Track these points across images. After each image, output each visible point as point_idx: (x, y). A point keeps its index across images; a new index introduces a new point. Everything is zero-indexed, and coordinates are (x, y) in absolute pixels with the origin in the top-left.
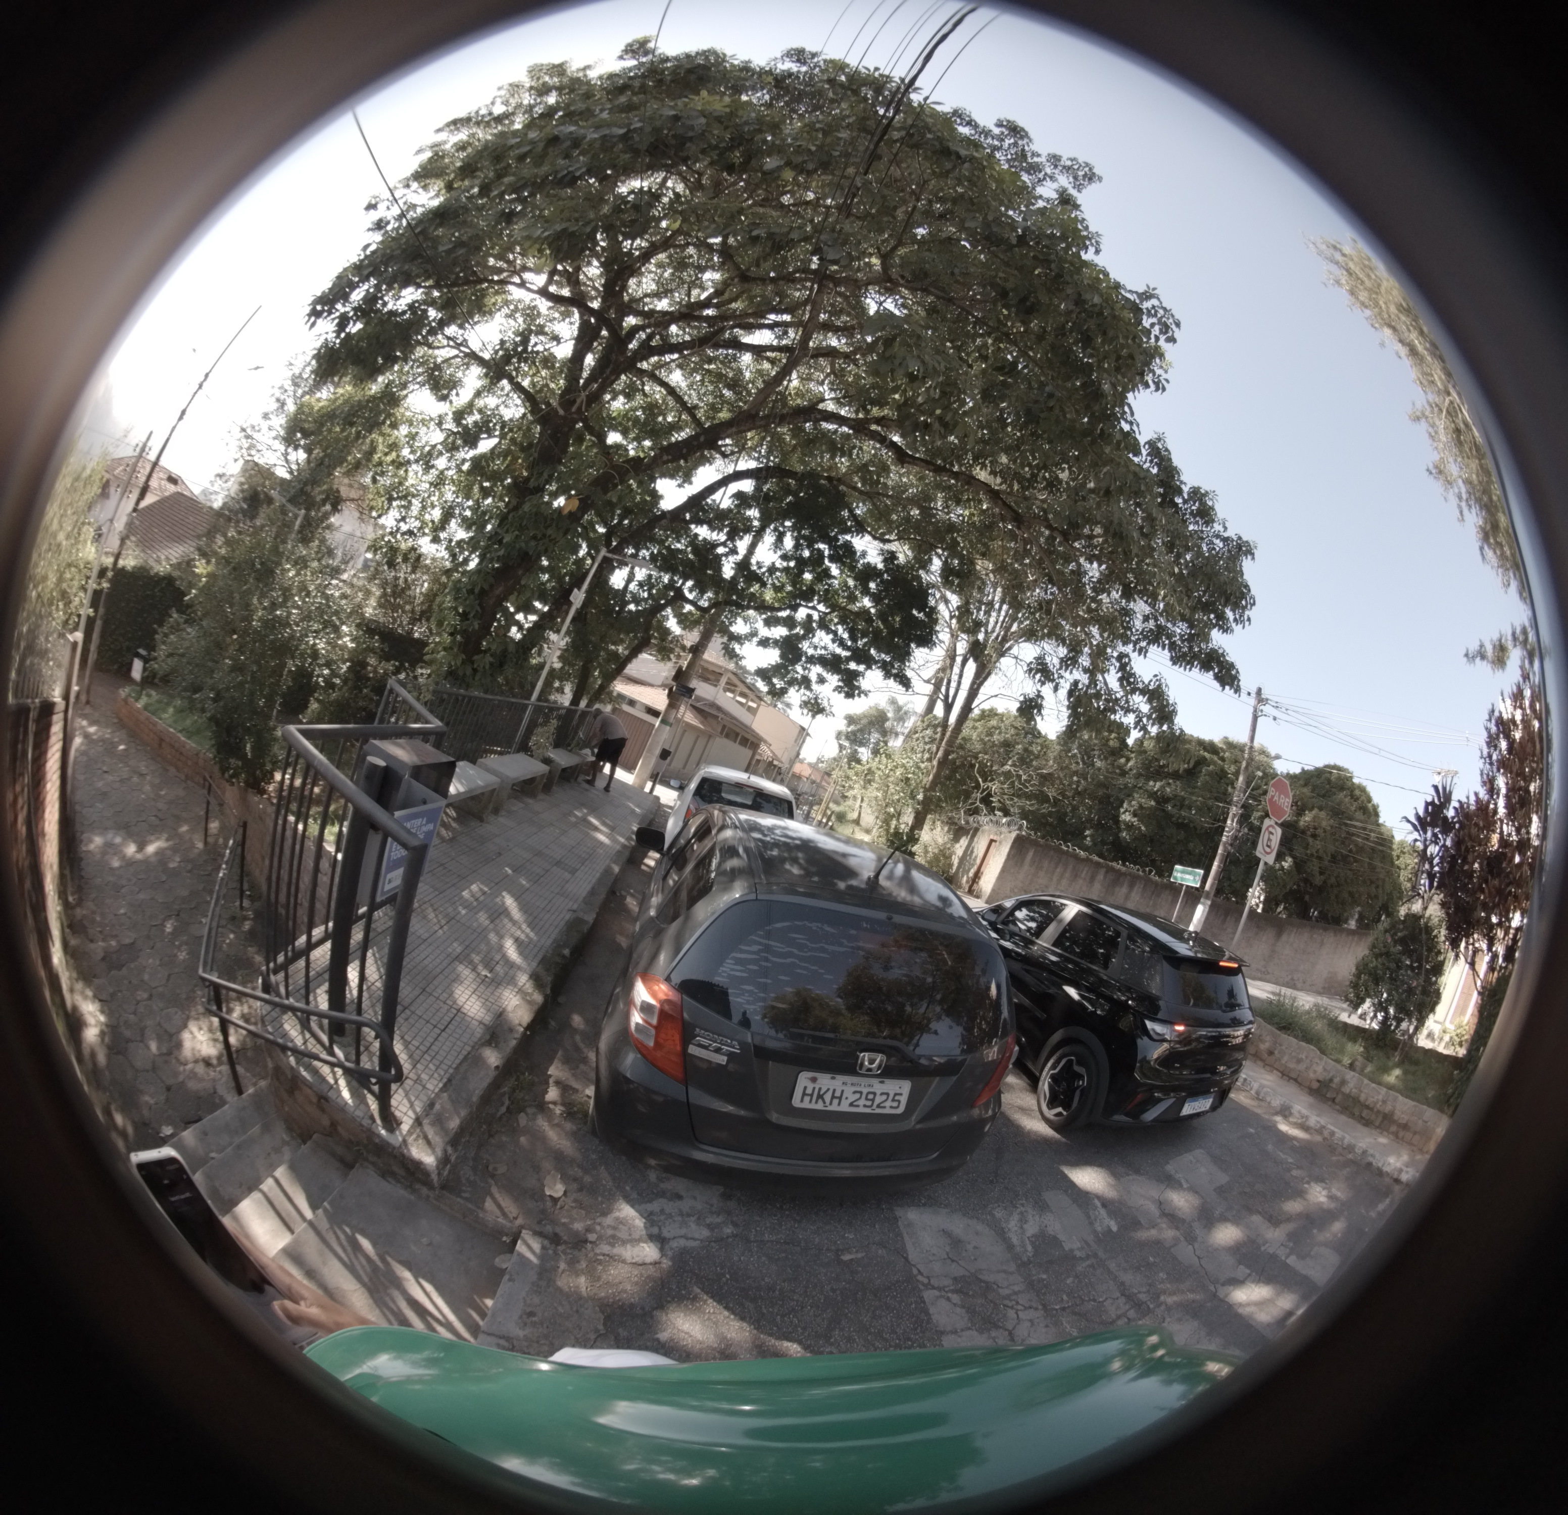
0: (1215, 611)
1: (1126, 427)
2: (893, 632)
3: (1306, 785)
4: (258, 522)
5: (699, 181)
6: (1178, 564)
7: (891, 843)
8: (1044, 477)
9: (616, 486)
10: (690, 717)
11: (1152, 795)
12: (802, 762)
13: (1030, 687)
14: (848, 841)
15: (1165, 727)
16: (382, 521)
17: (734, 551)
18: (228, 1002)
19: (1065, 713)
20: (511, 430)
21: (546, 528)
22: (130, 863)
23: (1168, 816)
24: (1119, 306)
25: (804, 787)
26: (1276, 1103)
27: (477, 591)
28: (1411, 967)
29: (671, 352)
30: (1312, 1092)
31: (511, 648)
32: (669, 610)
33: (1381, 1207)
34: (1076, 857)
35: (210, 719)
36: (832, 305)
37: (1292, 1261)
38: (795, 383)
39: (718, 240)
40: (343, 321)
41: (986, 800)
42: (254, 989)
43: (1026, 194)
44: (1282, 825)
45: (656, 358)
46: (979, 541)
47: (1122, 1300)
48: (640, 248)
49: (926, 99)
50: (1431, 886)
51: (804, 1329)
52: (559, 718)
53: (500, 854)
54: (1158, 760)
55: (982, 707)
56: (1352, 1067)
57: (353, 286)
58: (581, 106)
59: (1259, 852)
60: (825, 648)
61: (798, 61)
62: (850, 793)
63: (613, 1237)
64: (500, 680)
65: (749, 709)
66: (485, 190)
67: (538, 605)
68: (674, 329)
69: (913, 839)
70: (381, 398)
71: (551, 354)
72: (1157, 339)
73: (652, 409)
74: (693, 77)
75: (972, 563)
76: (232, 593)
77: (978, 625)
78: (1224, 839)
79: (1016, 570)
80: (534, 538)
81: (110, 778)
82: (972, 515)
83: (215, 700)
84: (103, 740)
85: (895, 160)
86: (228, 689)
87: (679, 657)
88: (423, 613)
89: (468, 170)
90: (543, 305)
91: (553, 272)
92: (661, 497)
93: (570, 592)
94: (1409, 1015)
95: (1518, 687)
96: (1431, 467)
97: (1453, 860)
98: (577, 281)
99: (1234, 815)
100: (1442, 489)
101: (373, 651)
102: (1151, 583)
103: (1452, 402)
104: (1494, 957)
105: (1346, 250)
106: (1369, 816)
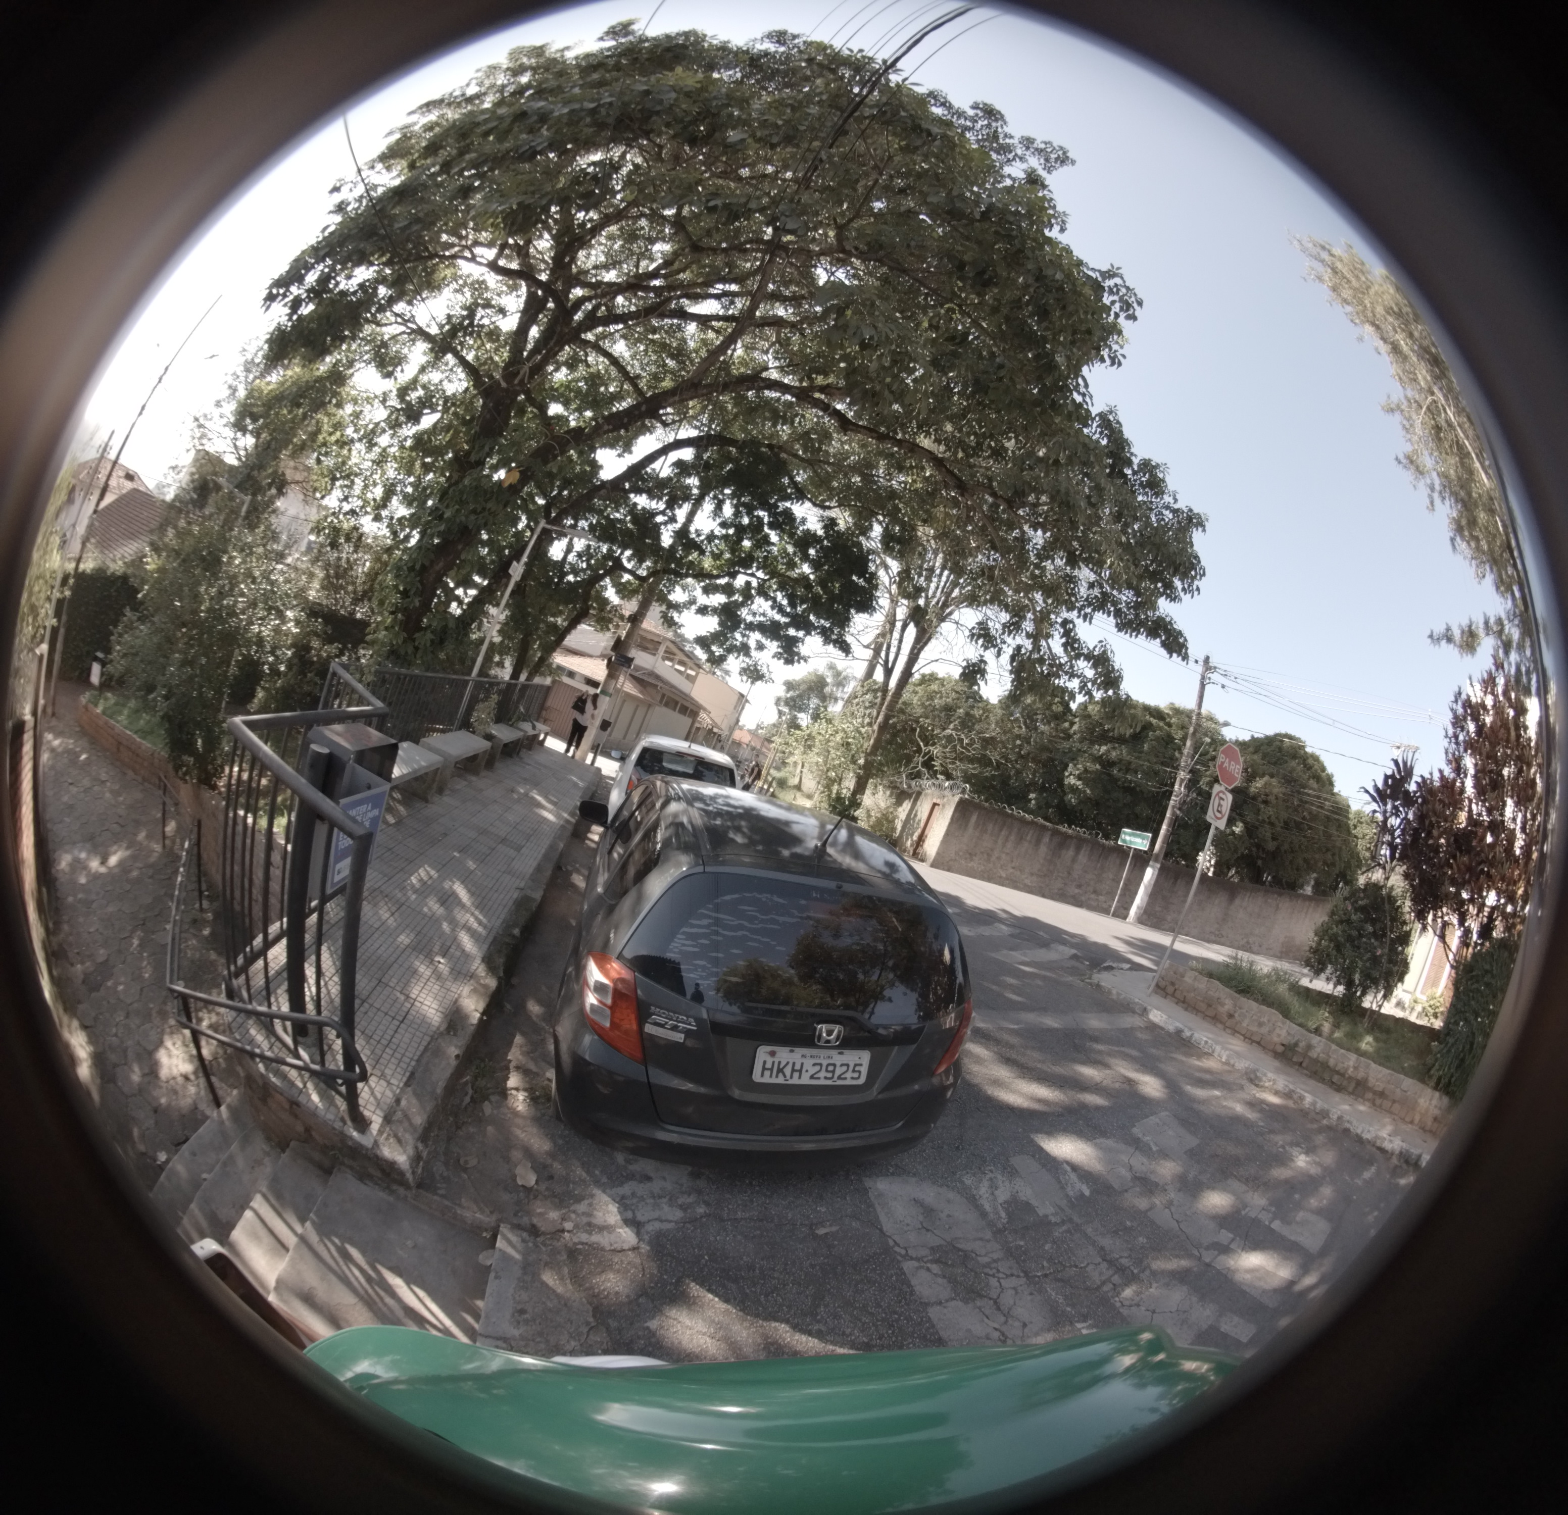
0: (1163, 581)
1: (1078, 399)
2: (833, 598)
3: (1256, 752)
4: (207, 512)
5: (660, 153)
6: (1126, 533)
7: (833, 809)
8: (990, 446)
9: (555, 457)
10: (629, 687)
11: (1098, 759)
12: (741, 728)
13: (972, 652)
14: (790, 808)
15: (1110, 692)
16: (325, 502)
17: (673, 519)
18: (198, 1010)
19: (1008, 678)
20: (453, 404)
21: (486, 501)
22: (97, 876)
23: (1113, 780)
24: (1079, 283)
25: (744, 753)
26: (1241, 1065)
27: (418, 567)
28: (1374, 934)
29: (617, 323)
30: (1277, 1055)
31: (452, 624)
32: (608, 580)
33: (1367, 1175)
34: (1022, 821)
35: (162, 718)
36: (782, 276)
37: (1276, 1225)
38: (740, 352)
39: (669, 212)
40: (296, 304)
41: (928, 764)
42: (219, 994)
43: (993, 171)
44: (1232, 791)
45: (600, 329)
46: (922, 508)
47: (1104, 1265)
48: (591, 220)
49: (905, 80)
50: (1393, 857)
51: (789, 1307)
52: (499, 692)
53: (446, 835)
54: (1102, 725)
55: (922, 671)
56: (1317, 1031)
57: (309, 268)
58: (553, 83)
59: (1210, 817)
60: (764, 615)
61: (778, 42)
62: (790, 760)
63: (589, 1224)
64: (442, 656)
65: (688, 677)
66: (446, 167)
67: (477, 579)
68: (620, 300)
69: (855, 803)
70: (328, 378)
71: (497, 328)
72: (1117, 315)
73: (595, 380)
74: (670, 55)
75: (914, 529)
76: (181, 585)
77: (919, 590)
78: (1172, 803)
79: (957, 537)
80: (474, 512)
81: (74, 790)
82: (914, 481)
83: (166, 698)
84: (67, 751)
85: (863, 135)
86: (178, 686)
87: (617, 627)
88: (365, 593)
89: (432, 148)
90: (492, 280)
91: (504, 246)
92: (601, 467)
93: (508, 565)
94: (1375, 982)
95: (1490, 674)
96: (1401, 457)
97: (1416, 833)
98: (527, 254)
99: (1182, 780)
100: (1412, 478)
101: (316, 634)
102: (1097, 552)
103: (1435, 401)
104: (1467, 932)
105: (1337, 251)
106: (1323, 785)
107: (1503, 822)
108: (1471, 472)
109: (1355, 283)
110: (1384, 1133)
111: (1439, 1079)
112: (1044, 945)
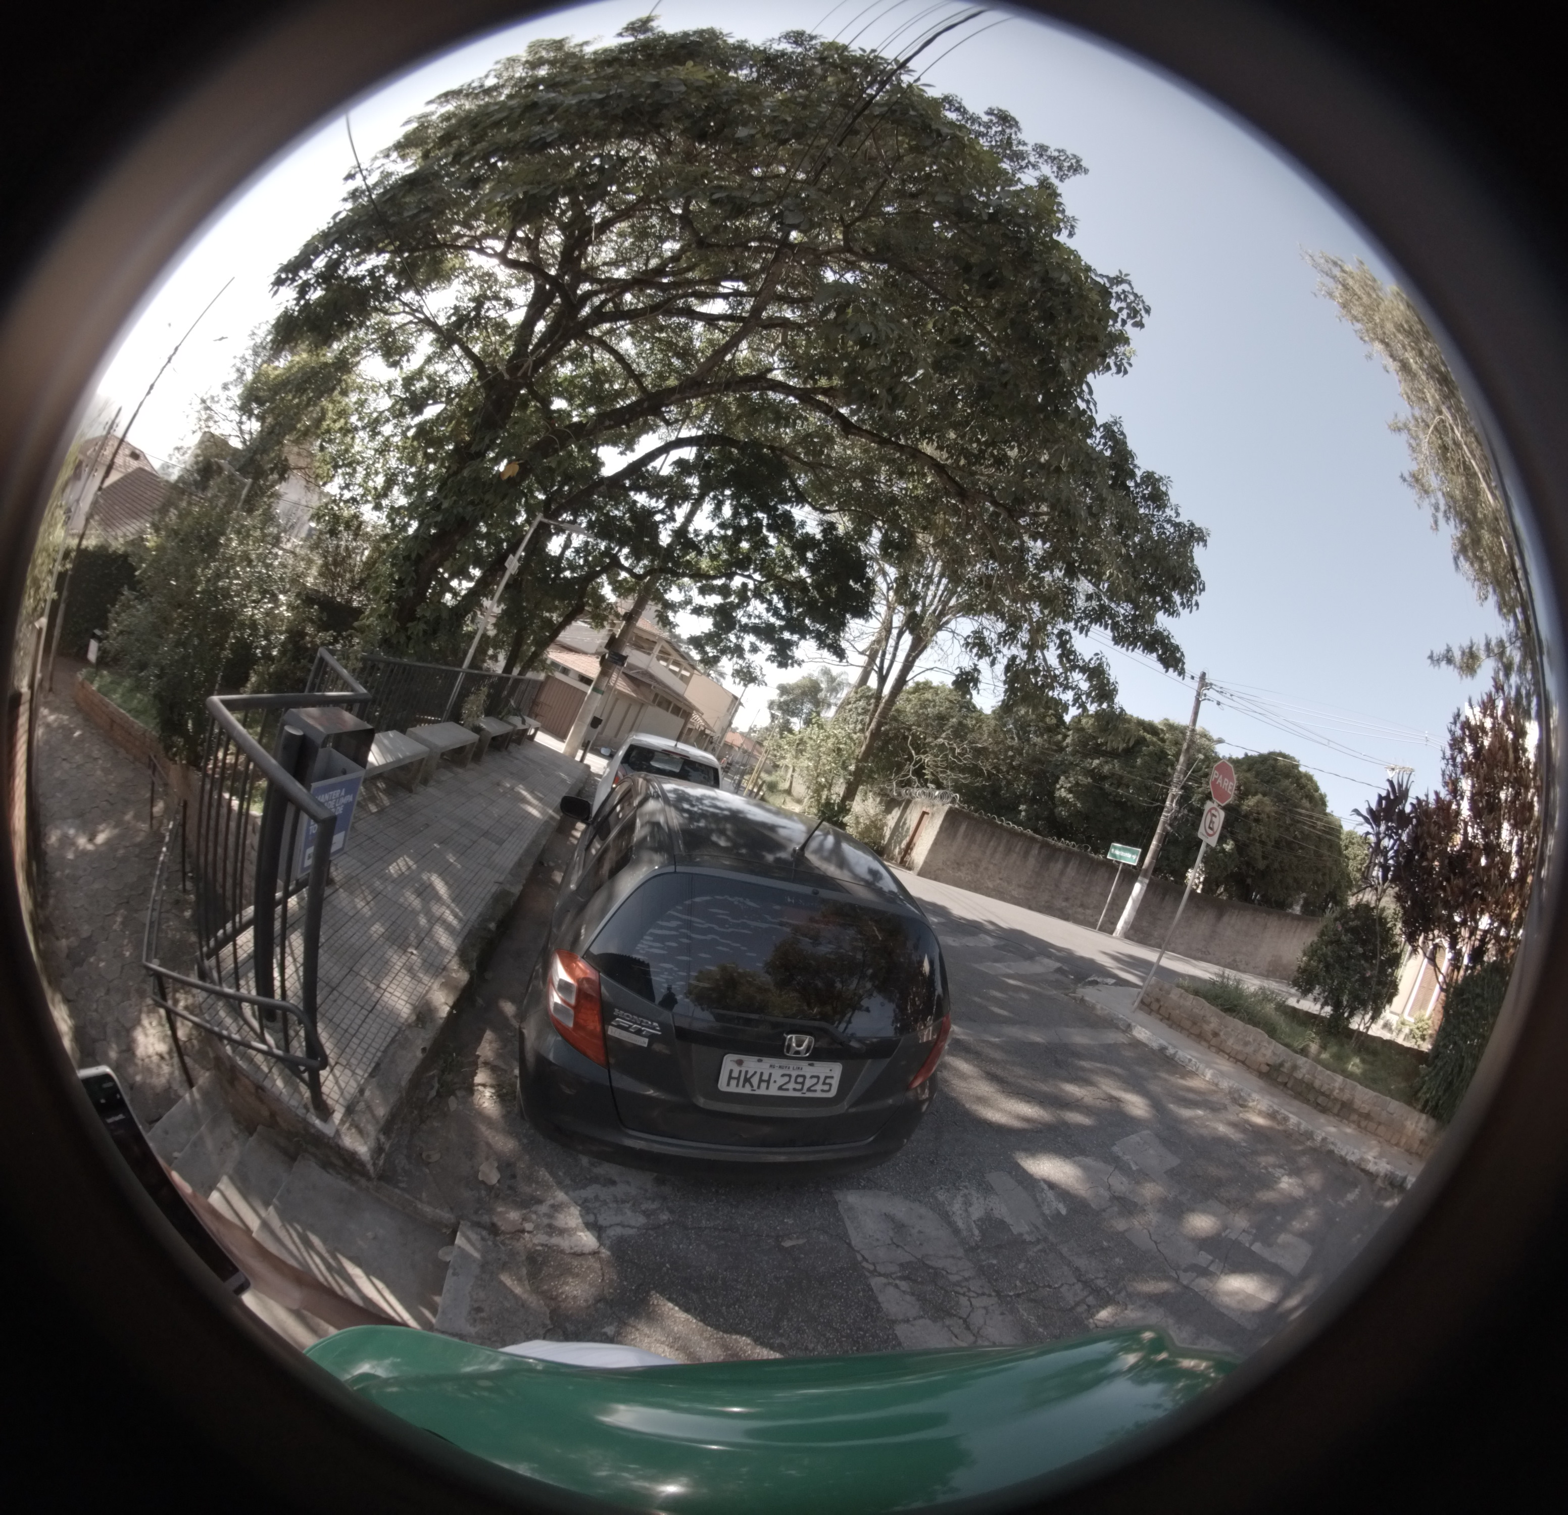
0: (1162, 595)
2: (829, 602)
3: (1249, 770)
4: (209, 494)
6: (1126, 546)
7: (822, 815)
8: (992, 454)
9: (556, 451)
10: (621, 685)
11: (1090, 773)
12: (734, 731)
13: (966, 661)
14: (779, 813)
15: (1105, 706)
16: (326, 489)
17: (672, 519)
18: (174, 991)
19: (1002, 688)
20: (457, 396)
21: (485, 493)
22: (84, 853)
23: (1105, 794)
24: (1087, 289)
25: (734, 756)
26: (1225, 1084)
27: (413, 556)
28: (1364, 956)
29: (624, 319)
30: (1261, 1075)
31: (445, 615)
32: (604, 577)
33: (1351, 1197)
34: (1012, 832)
35: (154, 697)
36: (791, 278)
37: (1257, 1247)
38: (744, 352)
40: (304, 289)
41: (919, 773)
42: (192, 976)
43: (1005, 177)
44: (1224, 808)
45: (606, 326)
46: (922, 515)
47: (1079, 1286)
49: (916, 81)
50: (1385, 878)
52: (492, 686)
53: (427, 825)
54: (1095, 738)
55: (916, 679)
56: (1304, 1052)
57: (318, 253)
58: (568, 77)
59: (1201, 833)
60: (759, 617)
61: (796, 42)
62: (782, 763)
63: (550, 1226)
64: (435, 646)
65: (683, 677)
66: (457, 157)
67: (473, 571)
68: (628, 297)
69: (844, 809)
70: (334, 365)
71: (503, 320)
72: (1124, 323)
73: (600, 376)
74: (683, 52)
75: (913, 536)
76: (178, 565)
77: (915, 597)
78: (1162, 819)
79: (957, 545)
80: (472, 503)
81: (66, 765)
82: (915, 488)
83: (159, 677)
84: (62, 727)
86: (170, 665)
87: (613, 625)
88: (362, 581)
89: (447, 139)
90: (502, 272)
91: (512, 237)
92: (602, 463)
93: (504, 558)
94: (1364, 1005)
95: (1490, 696)
96: (1406, 475)
97: (1410, 855)
98: (537, 248)
99: (1174, 796)
100: (1416, 497)
101: (311, 621)
102: (1097, 563)
103: (1442, 421)
104: (1458, 956)
105: (1348, 267)
106: (1316, 805)
107: (1499, 845)
108: (1477, 492)
109: (1365, 299)
110: (1370, 1156)
111: (1427, 1101)
112: (1030, 957)
